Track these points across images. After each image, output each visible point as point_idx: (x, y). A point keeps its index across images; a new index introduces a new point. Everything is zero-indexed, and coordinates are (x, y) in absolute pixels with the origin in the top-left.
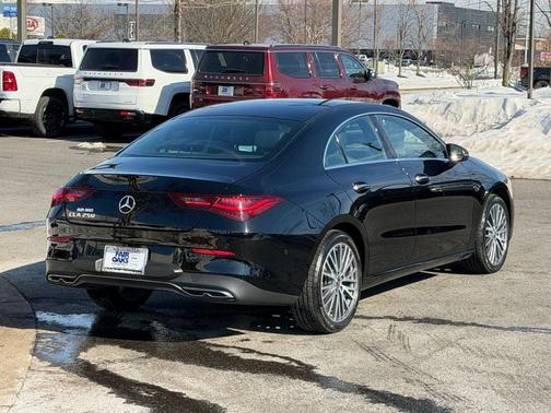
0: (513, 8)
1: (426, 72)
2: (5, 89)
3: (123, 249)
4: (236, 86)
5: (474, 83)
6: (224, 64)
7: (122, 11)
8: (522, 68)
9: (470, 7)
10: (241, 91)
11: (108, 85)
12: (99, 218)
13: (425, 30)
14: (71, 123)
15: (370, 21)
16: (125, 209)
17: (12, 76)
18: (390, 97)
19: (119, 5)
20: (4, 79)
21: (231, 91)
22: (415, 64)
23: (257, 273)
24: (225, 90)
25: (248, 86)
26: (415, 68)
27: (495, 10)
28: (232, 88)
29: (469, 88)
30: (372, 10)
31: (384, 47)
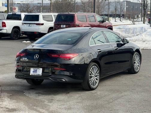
0: (146, 2)
1: (123, 20)
2: (3, 27)
3: (36, 69)
4: (66, 25)
5: (135, 23)
6: (63, 19)
7: (39, 5)
8: (149, 19)
9: (134, 2)
10: (67, 26)
11: (31, 25)
12: (29, 60)
13: (122, 9)
14: (21, 36)
15: (107, 6)
16: (36, 58)
17: (4, 23)
18: (110, 27)
19: (38, 3)
20: (2, 24)
21: (65, 26)
22: (120, 18)
23: (71, 74)
24: (63, 26)
25: (69, 25)
26: (120, 19)
27: (141, 2)
28: (65, 25)
29: (134, 24)
30: (107, 3)
31: (111, 14)
